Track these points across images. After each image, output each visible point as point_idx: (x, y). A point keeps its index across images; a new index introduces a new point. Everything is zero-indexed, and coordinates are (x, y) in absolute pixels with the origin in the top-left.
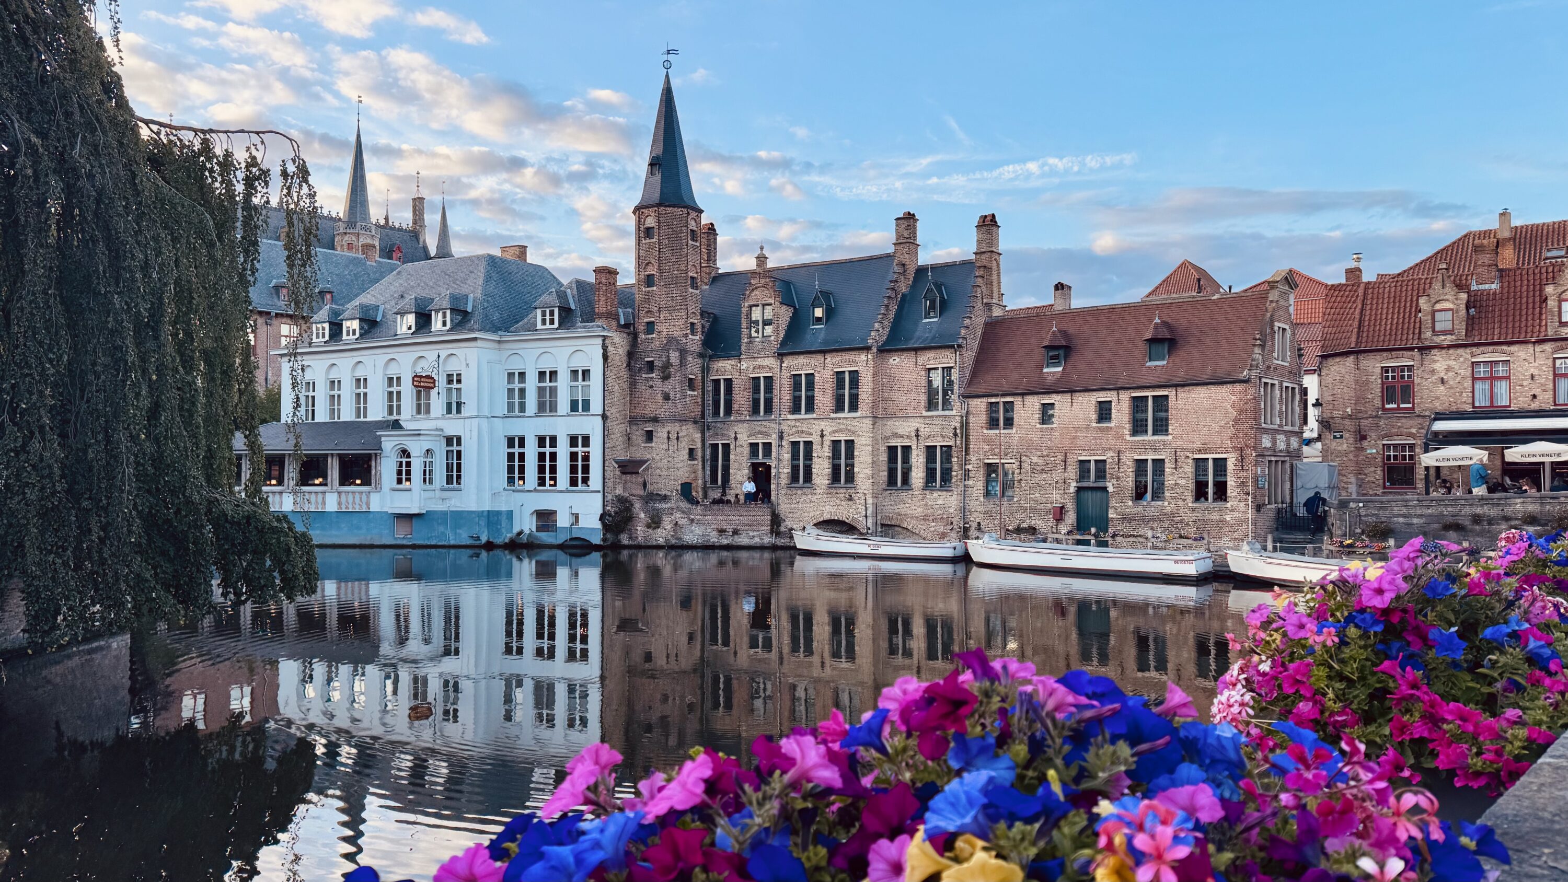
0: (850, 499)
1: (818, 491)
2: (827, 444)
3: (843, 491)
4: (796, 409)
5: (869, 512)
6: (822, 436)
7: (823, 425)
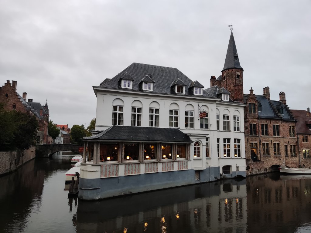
0: (280, 159)
1: (272, 157)
2: (273, 144)
3: (278, 157)
4: (263, 134)
5: (285, 162)
6: (271, 142)
7: (271, 139)
